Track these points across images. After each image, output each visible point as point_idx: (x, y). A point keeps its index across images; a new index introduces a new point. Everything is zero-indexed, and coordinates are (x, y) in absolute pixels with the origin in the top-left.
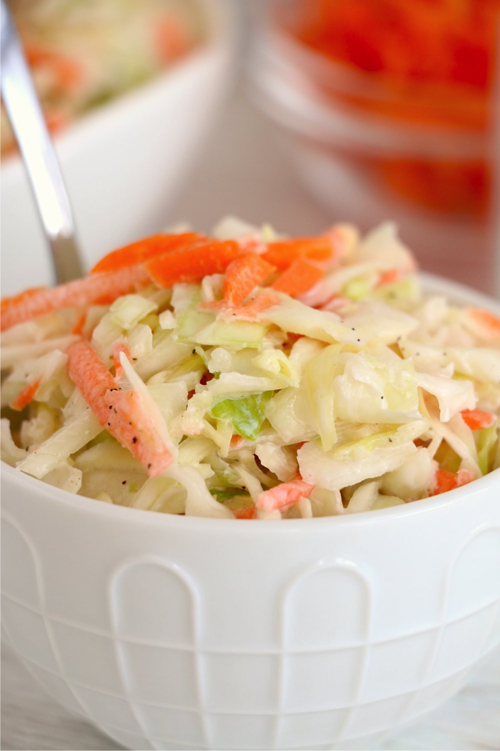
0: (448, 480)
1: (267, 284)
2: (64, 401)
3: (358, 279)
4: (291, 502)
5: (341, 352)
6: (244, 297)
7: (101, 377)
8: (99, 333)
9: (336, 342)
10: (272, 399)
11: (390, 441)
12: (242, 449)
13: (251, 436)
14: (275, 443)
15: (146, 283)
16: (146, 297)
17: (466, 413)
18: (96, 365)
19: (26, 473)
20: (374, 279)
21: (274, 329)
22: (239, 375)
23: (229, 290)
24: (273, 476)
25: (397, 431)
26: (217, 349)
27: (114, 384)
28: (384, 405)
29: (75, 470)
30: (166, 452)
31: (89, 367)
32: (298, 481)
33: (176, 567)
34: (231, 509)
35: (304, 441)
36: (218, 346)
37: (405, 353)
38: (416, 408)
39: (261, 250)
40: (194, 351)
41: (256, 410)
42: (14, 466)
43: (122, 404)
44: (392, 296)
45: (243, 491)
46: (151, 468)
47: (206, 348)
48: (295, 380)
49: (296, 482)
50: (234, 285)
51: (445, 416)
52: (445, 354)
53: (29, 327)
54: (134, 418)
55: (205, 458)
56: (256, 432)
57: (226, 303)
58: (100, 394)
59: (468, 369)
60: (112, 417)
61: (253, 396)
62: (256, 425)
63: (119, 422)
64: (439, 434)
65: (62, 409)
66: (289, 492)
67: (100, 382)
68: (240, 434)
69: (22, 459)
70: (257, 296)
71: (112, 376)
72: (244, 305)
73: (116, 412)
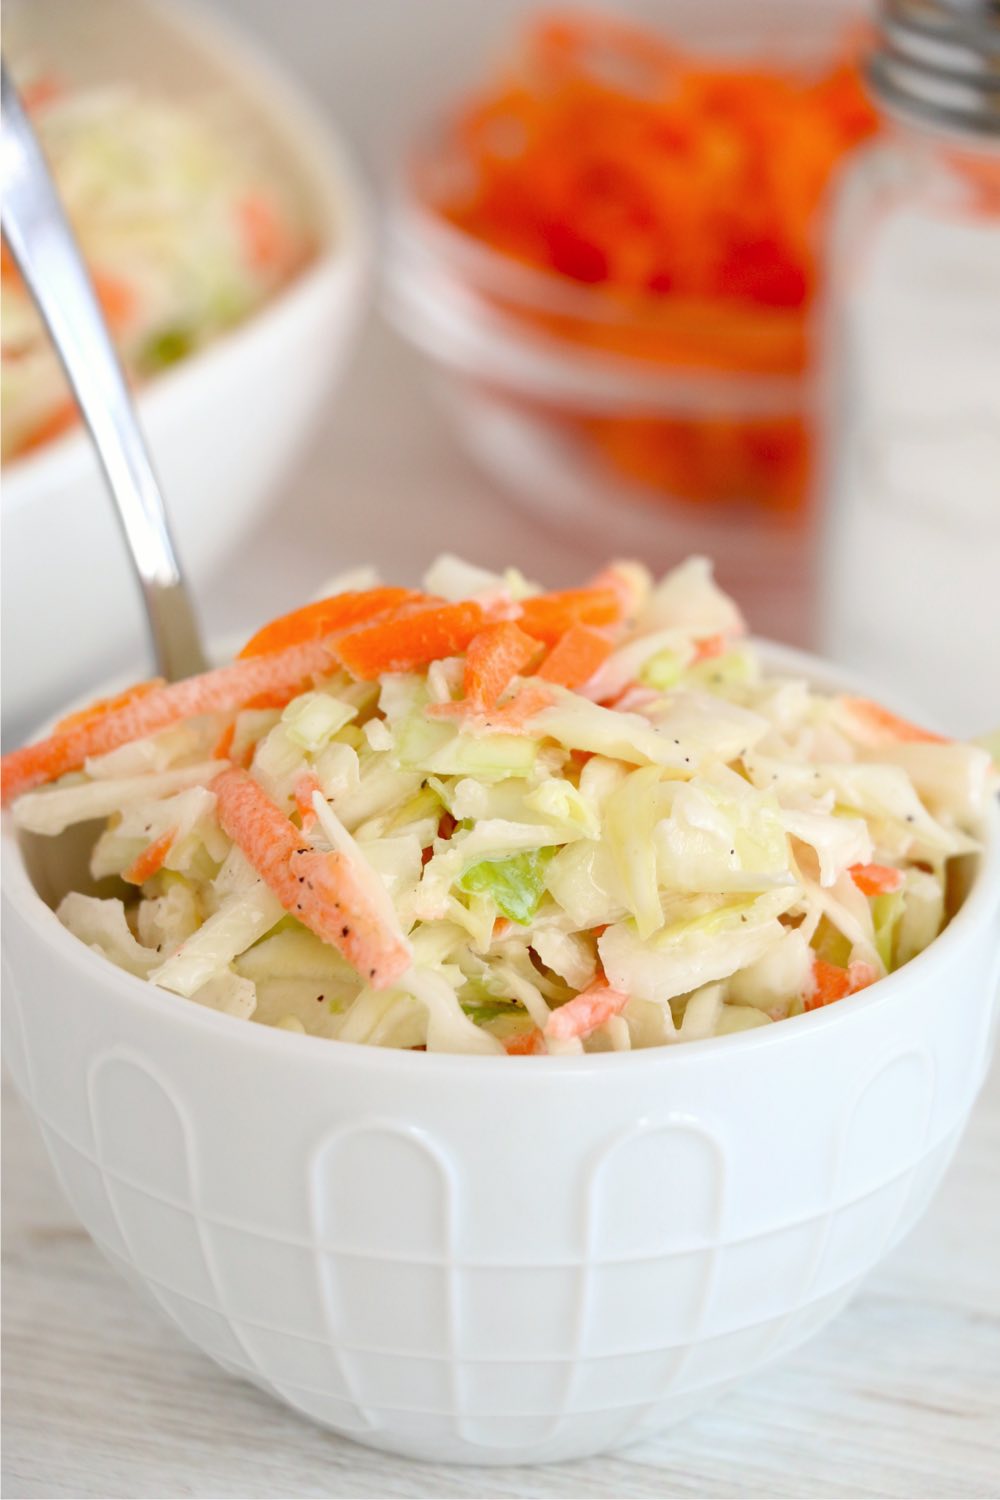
0: (836, 980)
1: (530, 670)
2: (214, 869)
3: (664, 654)
4: (597, 1023)
5: (661, 780)
6: (498, 695)
7: (280, 830)
8: (264, 758)
9: (649, 763)
10: (554, 859)
11: (744, 919)
12: (509, 940)
13: (525, 919)
14: (560, 928)
15: (332, 671)
16: (335, 695)
17: (856, 869)
18: (269, 811)
19: (164, 988)
20: (689, 653)
21: (551, 743)
22: (504, 823)
23: (475, 683)
24: (560, 981)
25: (754, 903)
26: (464, 781)
27: (301, 841)
28: (735, 864)
29: (244, 982)
30: (399, 950)
31: (258, 815)
32: (603, 989)
33: (416, 1132)
34: (499, 1037)
35: (606, 923)
36: (463, 777)
37: (753, 776)
38: (786, 866)
39: (514, 614)
40: (424, 784)
41: (528, 877)
42: (146, 978)
43: (321, 875)
44: (717, 679)
45: (514, 1006)
46: (375, 975)
47: (444, 778)
48: (593, 829)
49: (601, 992)
50: (484, 675)
51: (829, 878)
52: (817, 776)
53: (144, 749)
54: (343, 896)
55: (450, 956)
56: (531, 912)
57: (471, 704)
58: (280, 859)
59: (855, 798)
60: (303, 895)
61: (525, 855)
62: (530, 899)
63: (317, 903)
64: (816, 905)
65: (211, 881)
66: (594, 1009)
67: (279, 838)
68: (505, 915)
69: (157, 965)
70: (520, 692)
71: (296, 828)
72: (501, 709)
73: (311, 887)
